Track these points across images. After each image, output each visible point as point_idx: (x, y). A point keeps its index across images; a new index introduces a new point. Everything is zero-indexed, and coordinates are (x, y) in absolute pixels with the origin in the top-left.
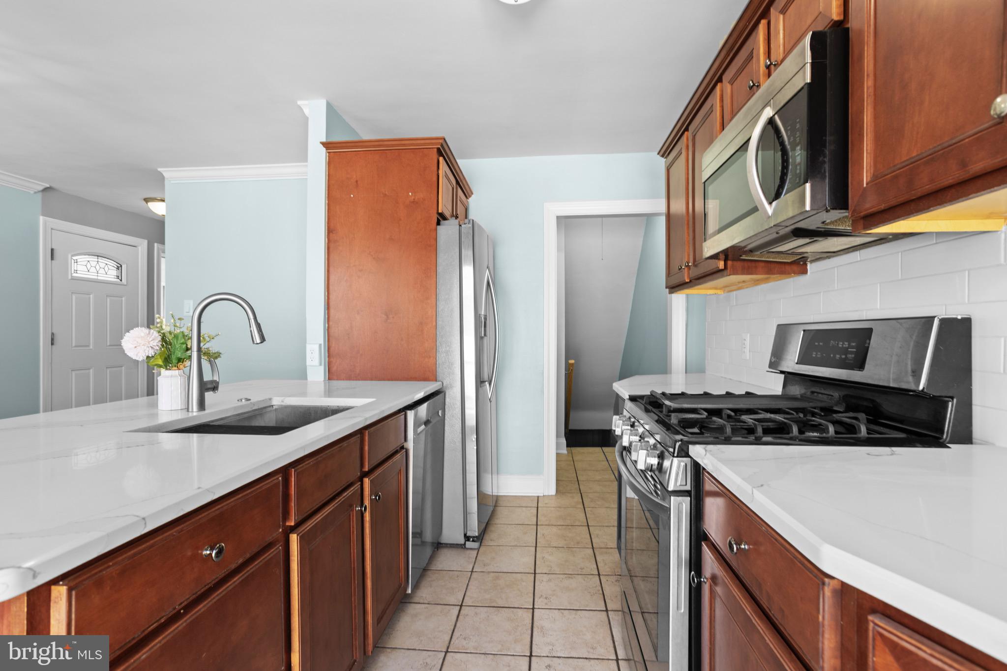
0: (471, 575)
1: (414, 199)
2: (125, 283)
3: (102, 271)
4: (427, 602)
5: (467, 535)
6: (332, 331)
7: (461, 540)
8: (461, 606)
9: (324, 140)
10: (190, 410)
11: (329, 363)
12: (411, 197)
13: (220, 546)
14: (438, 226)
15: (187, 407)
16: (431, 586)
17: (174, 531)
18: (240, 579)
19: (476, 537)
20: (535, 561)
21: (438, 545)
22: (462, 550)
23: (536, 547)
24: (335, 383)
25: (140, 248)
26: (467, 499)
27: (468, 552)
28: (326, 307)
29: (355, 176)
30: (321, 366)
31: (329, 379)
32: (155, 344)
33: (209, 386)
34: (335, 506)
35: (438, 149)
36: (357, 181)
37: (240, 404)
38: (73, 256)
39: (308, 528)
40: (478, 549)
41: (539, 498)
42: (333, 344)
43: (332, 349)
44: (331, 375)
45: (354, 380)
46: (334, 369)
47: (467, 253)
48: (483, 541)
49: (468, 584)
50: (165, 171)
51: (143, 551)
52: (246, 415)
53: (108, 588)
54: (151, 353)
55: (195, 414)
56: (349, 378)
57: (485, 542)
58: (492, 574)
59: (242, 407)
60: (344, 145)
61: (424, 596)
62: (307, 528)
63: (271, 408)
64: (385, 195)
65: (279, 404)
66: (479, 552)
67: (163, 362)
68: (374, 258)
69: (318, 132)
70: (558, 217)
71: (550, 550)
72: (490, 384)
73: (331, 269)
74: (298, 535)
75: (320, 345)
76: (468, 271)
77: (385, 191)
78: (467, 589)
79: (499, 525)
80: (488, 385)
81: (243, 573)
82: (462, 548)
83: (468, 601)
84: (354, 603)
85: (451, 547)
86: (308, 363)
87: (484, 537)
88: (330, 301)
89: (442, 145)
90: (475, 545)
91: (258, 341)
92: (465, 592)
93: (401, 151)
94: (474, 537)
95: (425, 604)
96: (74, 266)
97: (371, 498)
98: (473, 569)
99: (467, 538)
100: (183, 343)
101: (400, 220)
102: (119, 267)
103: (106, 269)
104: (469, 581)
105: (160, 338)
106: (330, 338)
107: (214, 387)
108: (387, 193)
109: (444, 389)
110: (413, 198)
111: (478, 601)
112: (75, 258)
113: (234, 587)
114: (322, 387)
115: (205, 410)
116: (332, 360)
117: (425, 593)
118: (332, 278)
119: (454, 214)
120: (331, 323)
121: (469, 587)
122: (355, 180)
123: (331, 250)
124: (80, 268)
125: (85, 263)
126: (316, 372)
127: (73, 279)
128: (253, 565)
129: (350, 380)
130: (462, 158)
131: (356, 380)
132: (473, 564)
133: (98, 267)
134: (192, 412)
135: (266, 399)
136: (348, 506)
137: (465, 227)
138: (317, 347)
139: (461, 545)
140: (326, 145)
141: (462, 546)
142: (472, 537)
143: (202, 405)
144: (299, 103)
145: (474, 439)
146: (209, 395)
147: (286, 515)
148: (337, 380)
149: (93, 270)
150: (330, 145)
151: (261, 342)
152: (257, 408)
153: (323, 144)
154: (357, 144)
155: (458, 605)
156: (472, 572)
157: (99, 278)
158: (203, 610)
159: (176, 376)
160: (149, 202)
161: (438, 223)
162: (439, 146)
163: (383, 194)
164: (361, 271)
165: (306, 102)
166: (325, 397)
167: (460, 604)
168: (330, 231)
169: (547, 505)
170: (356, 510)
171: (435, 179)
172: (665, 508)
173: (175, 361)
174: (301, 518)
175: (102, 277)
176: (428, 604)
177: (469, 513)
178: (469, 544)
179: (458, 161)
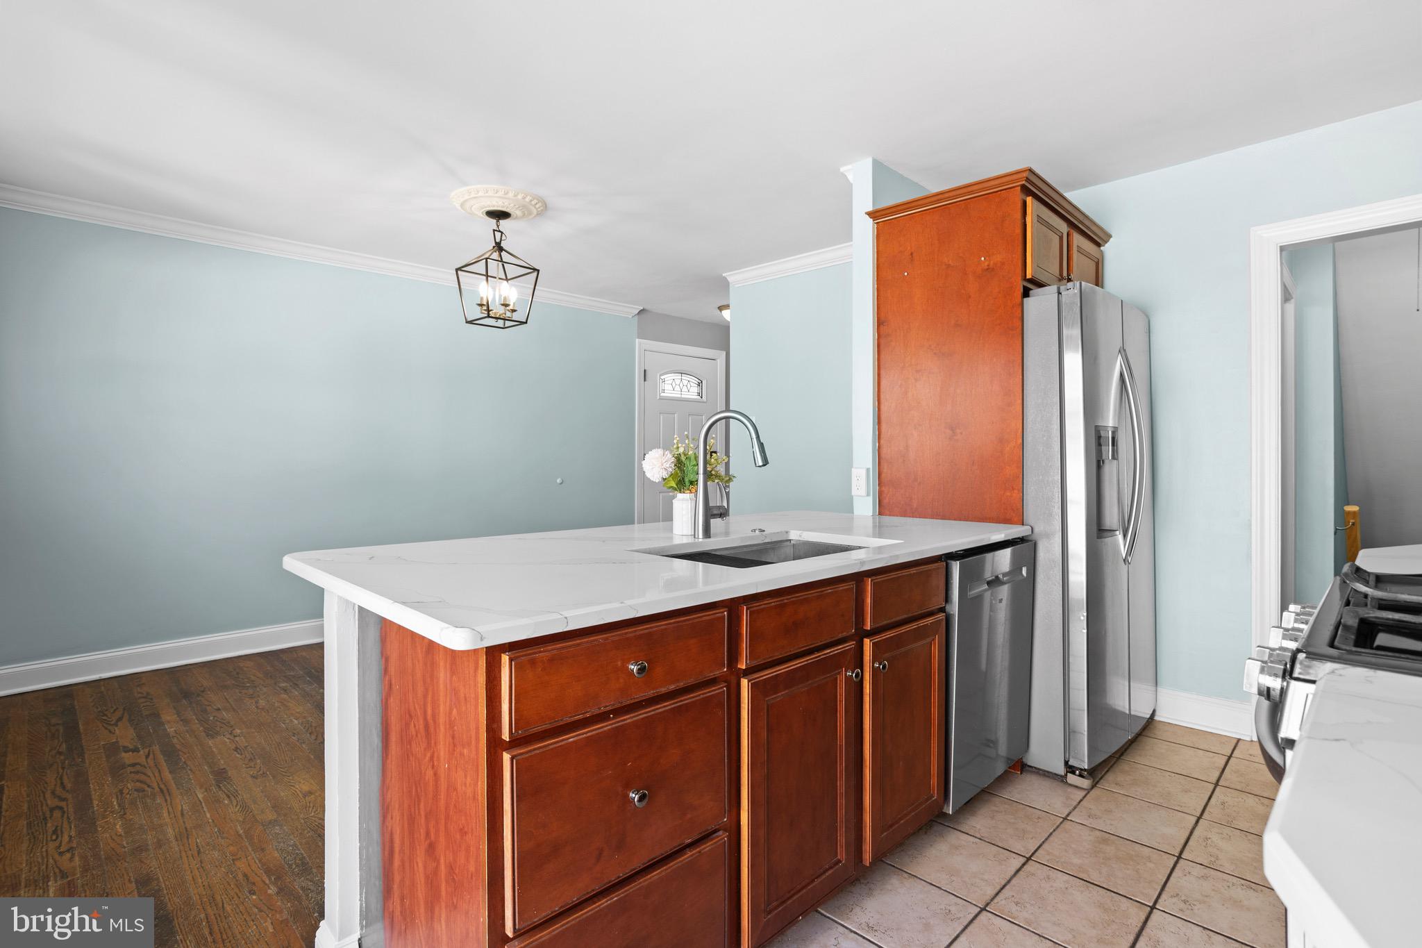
0: (1061, 823)
1: (988, 266)
2: (705, 400)
3: (685, 389)
4: (978, 836)
5: (1070, 763)
6: (884, 451)
7: (1061, 770)
8: (1029, 859)
9: (870, 209)
10: (696, 537)
11: (880, 493)
12: (984, 262)
13: (642, 663)
14: (1025, 299)
15: (693, 534)
16: (992, 818)
17: (600, 638)
18: (673, 706)
19: (1085, 770)
20: (1188, 839)
21: (1019, 766)
22: (1061, 784)
23: (1199, 819)
24: (887, 519)
25: (718, 360)
26: (1071, 711)
27: (1070, 790)
28: (877, 421)
29: (909, 248)
30: (868, 498)
31: (880, 514)
32: (668, 466)
33: (715, 512)
34: (809, 662)
35: (1023, 187)
36: (912, 254)
37: (753, 534)
38: (660, 376)
39: (765, 677)
40: (1089, 791)
41: (1240, 742)
42: (885, 470)
43: (883, 475)
44: (884, 507)
45: (910, 517)
46: (885, 501)
47: (1073, 333)
48: (1102, 781)
49: (1051, 834)
50: (729, 275)
51: (570, 646)
52: (755, 548)
53: (540, 669)
54: (665, 475)
55: (700, 540)
56: (904, 514)
57: (1104, 784)
58: (1097, 832)
59: (751, 538)
60: (894, 210)
61: (978, 827)
62: (762, 676)
63: (788, 543)
64: (949, 266)
65: (797, 539)
66: (1088, 796)
67: (677, 485)
68: (935, 354)
69: (864, 201)
70: (1282, 249)
71: (1227, 831)
72: (1125, 536)
73: (882, 372)
74: (749, 681)
75: (868, 470)
76: (1074, 362)
77: (949, 261)
78: (1046, 839)
79: (1139, 766)
80: (1120, 537)
81: (676, 701)
82: (1062, 781)
83: (1040, 855)
84: (840, 790)
85: (1044, 775)
86: (853, 494)
87: (1106, 776)
88: (881, 413)
89: (1028, 180)
90: (1086, 783)
91: (761, 464)
92: (1043, 842)
93: (969, 201)
94: (1081, 769)
95: (976, 837)
96: (662, 386)
97: (873, 666)
98: (1068, 815)
99: (1071, 769)
100: (694, 465)
101: (970, 297)
102: (700, 384)
103: (689, 386)
104: (1054, 830)
105: (673, 459)
106: (882, 461)
107: (723, 513)
108: (950, 262)
109: (1034, 537)
110: (986, 264)
111: (1057, 862)
112: (662, 377)
113: (664, 711)
114: (870, 523)
115: (710, 537)
116: (883, 489)
117: (980, 822)
118: (883, 382)
119: (1065, 274)
120: (882, 442)
121: (1051, 839)
122: (910, 253)
123: (882, 347)
124: (668, 387)
125: (670, 382)
126: (864, 506)
127: (662, 399)
128: (688, 697)
129: (905, 516)
130: (1073, 187)
131: (913, 517)
132: (1071, 808)
133: (681, 385)
134: (698, 538)
135: (781, 532)
136: (834, 664)
137: (1068, 295)
138: (863, 472)
139: (1061, 776)
140: (873, 215)
141: (1062, 779)
142: (1078, 769)
143: (707, 532)
144: (842, 169)
145: (1082, 618)
146: (716, 523)
147: (733, 657)
148: (890, 515)
149: (677, 388)
150: (878, 214)
151: (764, 465)
152: (770, 541)
153: (870, 214)
154: (913, 204)
155: (1024, 857)
156: (1065, 819)
157: (683, 396)
158: (629, 721)
159: (687, 500)
160: (723, 310)
161: (1026, 293)
162: (1024, 182)
163: (946, 265)
164: (917, 371)
165: (849, 167)
166: (874, 536)
167: (1028, 856)
168: (881, 323)
169: (1252, 758)
170: (846, 674)
171: (1019, 231)
172: (1279, 769)
173: (687, 484)
174: (755, 663)
175: (686, 395)
176: (980, 839)
177: (1074, 732)
178: (1071, 778)
179: (1067, 195)
